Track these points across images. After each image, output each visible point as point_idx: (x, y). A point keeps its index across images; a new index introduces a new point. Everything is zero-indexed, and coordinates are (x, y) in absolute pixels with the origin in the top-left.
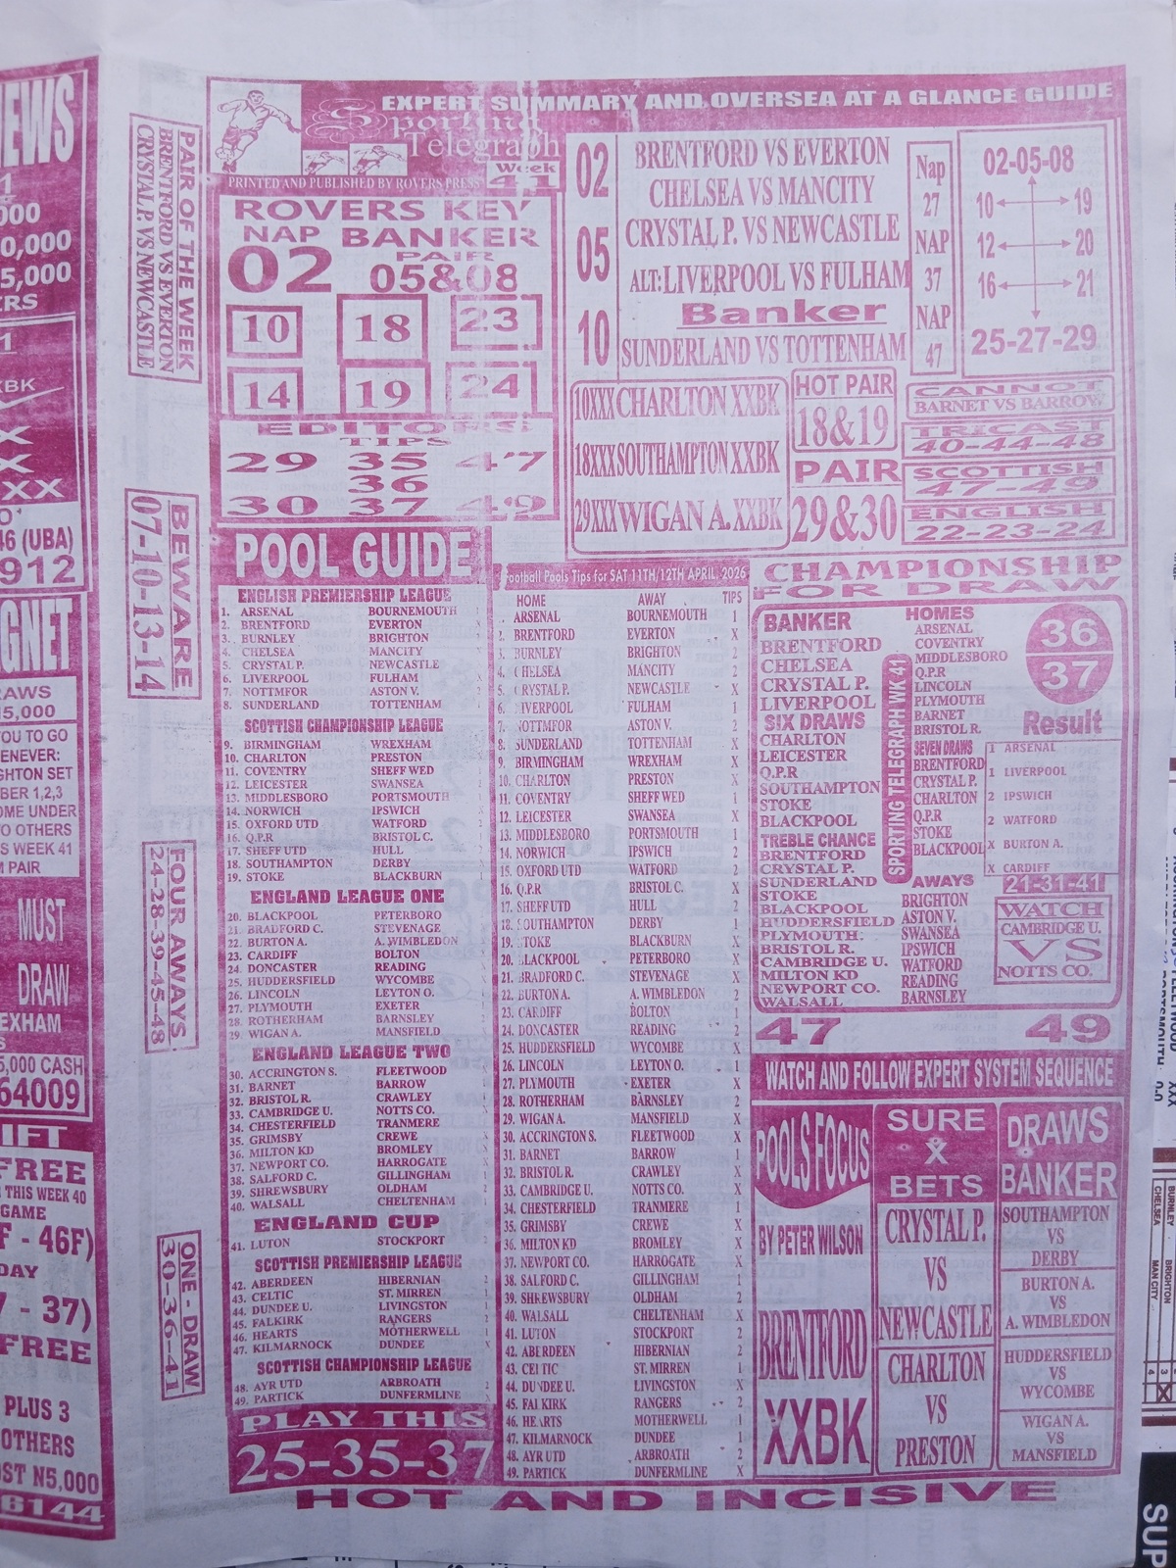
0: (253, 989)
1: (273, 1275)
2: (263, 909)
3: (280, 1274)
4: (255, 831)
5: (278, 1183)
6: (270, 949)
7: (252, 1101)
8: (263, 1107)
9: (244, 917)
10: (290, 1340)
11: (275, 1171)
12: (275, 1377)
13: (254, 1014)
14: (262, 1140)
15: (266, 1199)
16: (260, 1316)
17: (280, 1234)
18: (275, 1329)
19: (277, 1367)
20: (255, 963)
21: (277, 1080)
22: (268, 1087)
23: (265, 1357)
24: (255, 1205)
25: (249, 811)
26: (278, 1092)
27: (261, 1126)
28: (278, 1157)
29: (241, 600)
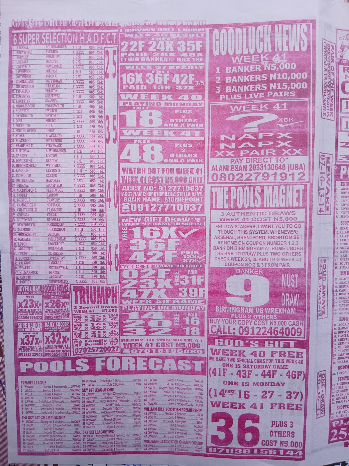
0: (340, 300)
1: (342, 381)
2: (343, 277)
3: (343, 381)
4: (342, 254)
5: (345, 356)
6: (345, 288)
7: (339, 332)
8: (341, 334)
9: (339, 279)
10: (345, 400)
11: (344, 352)
12: (341, 410)
13: (340, 307)
14: (341, 344)
15: (341, 360)
16: (338, 393)
17: (344, 370)
18: (341, 396)
19: (342, 407)
20: (341, 292)
21: (345, 326)
22: (343, 328)
23: (339, 405)
24: (339, 362)
25: (341, 248)
26: (345, 330)
27: (341, 340)
28: (345, 348)
29: (341, 185)
